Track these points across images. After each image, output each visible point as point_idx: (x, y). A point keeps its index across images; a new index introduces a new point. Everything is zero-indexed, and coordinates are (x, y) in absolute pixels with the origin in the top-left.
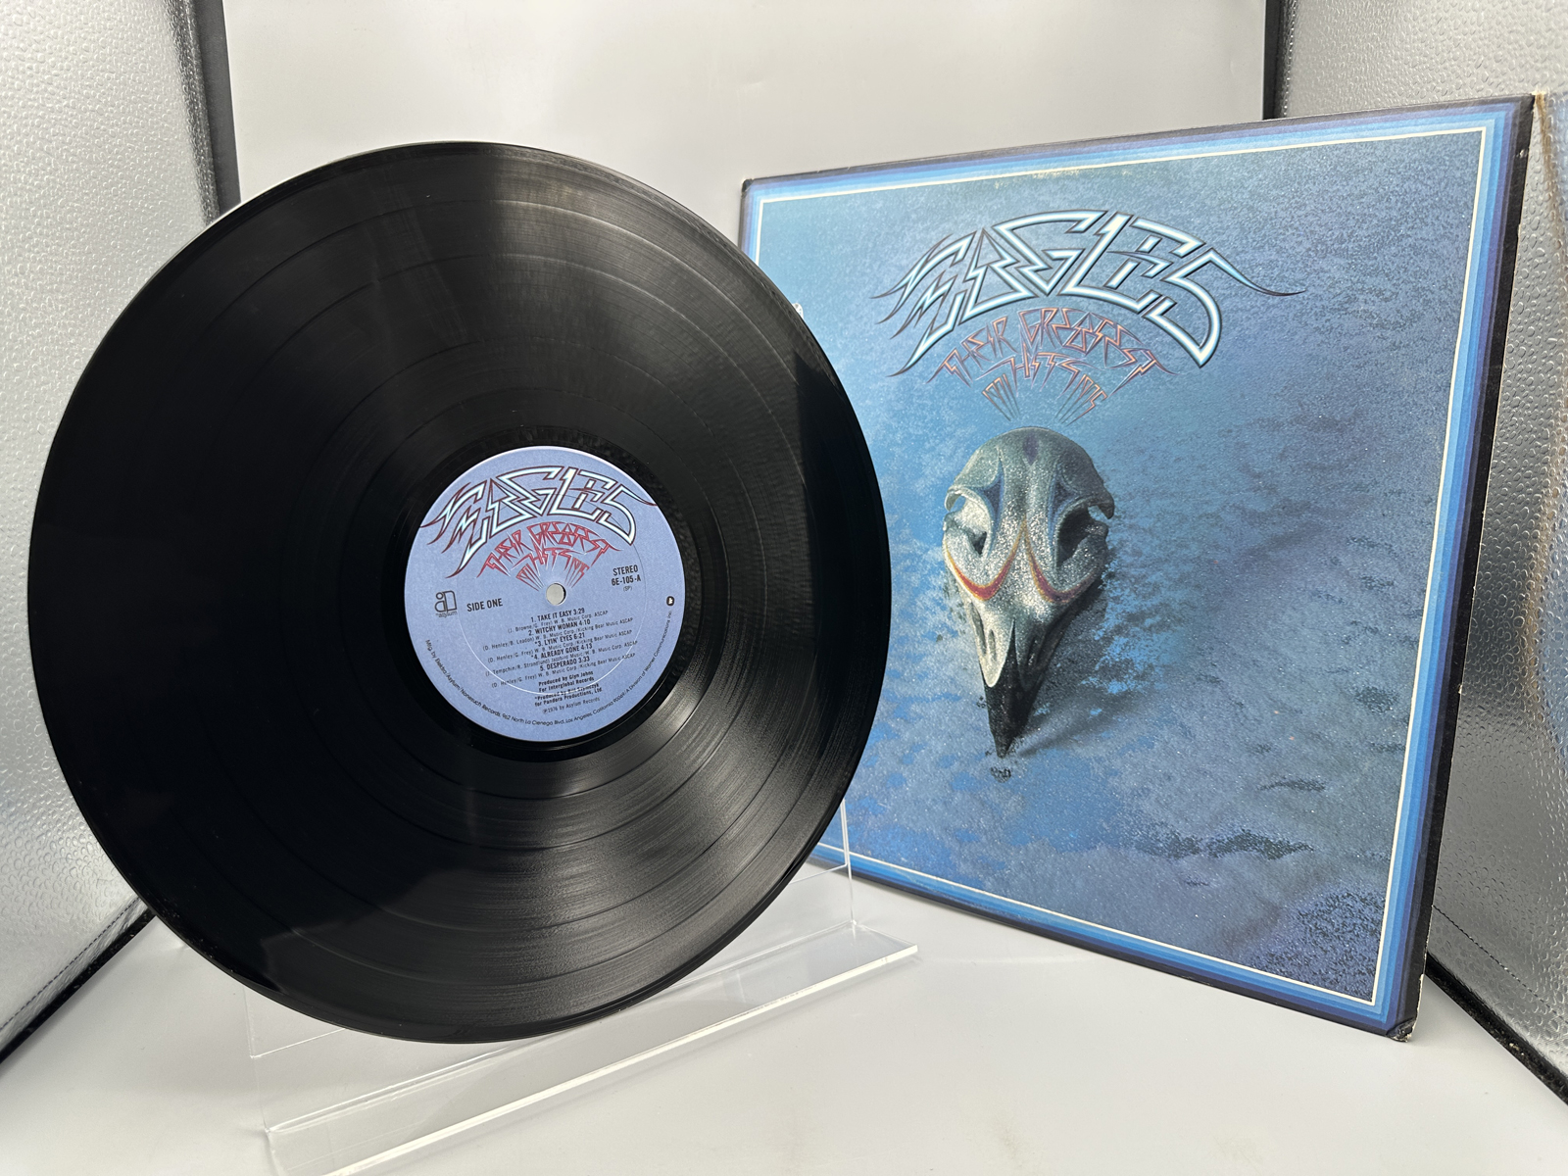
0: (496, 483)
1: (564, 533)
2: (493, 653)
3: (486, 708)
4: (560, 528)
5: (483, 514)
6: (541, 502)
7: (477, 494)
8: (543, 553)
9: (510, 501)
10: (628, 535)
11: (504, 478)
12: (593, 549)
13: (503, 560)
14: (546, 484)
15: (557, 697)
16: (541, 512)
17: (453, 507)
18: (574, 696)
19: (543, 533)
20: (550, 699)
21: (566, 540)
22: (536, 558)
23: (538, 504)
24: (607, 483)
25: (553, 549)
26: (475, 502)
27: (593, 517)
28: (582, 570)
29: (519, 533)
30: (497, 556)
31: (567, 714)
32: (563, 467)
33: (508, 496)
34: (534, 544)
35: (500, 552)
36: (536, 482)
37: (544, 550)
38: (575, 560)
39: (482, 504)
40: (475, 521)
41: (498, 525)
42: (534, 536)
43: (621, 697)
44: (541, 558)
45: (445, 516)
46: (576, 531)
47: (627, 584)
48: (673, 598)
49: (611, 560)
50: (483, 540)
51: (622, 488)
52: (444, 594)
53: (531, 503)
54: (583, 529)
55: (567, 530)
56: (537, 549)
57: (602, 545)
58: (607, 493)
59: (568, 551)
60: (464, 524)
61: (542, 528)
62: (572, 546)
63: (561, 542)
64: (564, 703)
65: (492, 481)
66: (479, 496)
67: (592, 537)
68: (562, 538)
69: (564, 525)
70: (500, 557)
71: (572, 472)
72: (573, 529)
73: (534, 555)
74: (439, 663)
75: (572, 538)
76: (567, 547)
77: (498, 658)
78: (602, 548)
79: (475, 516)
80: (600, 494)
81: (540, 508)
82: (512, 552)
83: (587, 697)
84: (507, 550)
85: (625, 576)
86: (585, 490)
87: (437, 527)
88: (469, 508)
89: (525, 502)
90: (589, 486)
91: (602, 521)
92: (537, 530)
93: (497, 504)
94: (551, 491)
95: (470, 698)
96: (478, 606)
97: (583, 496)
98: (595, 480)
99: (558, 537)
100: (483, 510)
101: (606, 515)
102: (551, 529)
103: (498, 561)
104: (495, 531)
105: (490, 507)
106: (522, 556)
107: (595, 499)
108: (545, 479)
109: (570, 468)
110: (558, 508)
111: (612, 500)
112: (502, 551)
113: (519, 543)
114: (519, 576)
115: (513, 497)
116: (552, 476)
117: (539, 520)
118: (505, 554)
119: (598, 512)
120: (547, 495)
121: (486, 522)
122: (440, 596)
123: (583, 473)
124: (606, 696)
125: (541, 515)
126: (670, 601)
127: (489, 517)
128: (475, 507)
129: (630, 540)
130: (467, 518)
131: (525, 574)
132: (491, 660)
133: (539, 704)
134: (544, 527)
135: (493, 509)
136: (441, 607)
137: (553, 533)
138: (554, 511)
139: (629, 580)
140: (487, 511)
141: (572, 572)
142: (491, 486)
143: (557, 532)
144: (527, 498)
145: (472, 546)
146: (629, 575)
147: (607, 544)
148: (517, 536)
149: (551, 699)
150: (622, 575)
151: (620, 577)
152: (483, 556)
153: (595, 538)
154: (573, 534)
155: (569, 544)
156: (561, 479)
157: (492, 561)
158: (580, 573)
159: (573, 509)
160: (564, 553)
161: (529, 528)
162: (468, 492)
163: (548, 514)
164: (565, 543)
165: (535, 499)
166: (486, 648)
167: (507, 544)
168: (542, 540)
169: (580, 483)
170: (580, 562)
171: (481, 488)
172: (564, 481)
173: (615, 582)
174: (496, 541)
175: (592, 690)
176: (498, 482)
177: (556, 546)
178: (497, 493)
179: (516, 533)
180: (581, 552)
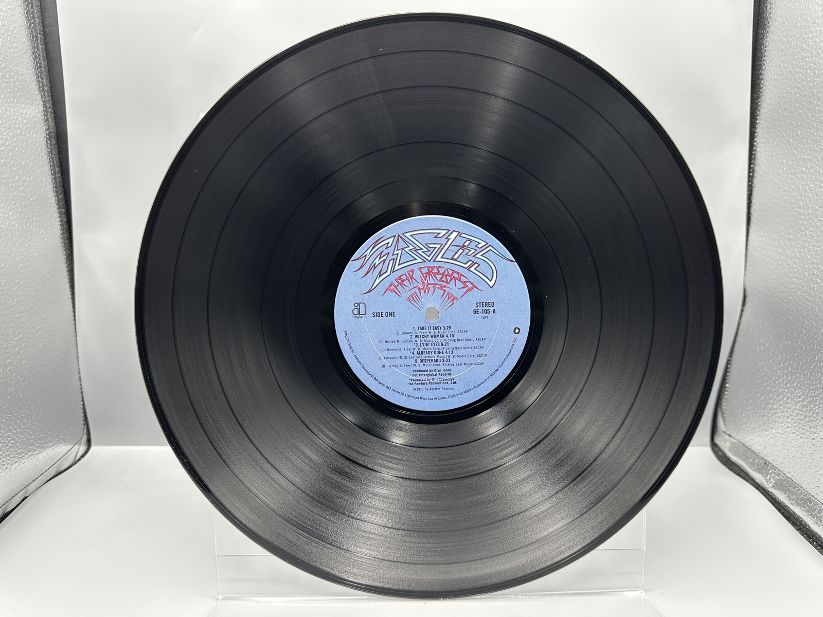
0: (401, 237)
1: (443, 275)
2: (385, 346)
3: (376, 380)
4: (442, 270)
5: (390, 257)
6: (430, 252)
7: (388, 243)
8: (427, 286)
9: (409, 250)
10: (490, 281)
11: (407, 235)
12: (463, 288)
13: (399, 288)
14: (436, 240)
15: (424, 382)
16: (429, 259)
17: (372, 250)
18: (435, 383)
19: (429, 273)
20: (418, 382)
21: (444, 279)
22: (422, 289)
23: (428, 253)
24: (479, 243)
25: (434, 285)
26: (386, 248)
27: (466, 266)
28: (453, 300)
29: (412, 271)
30: (396, 284)
31: (429, 394)
32: (449, 230)
33: (408, 247)
34: (422, 280)
35: (398, 282)
36: (429, 239)
37: (428, 284)
38: (449, 293)
39: (391, 250)
40: (384, 261)
41: (399, 264)
42: (422, 274)
43: (470, 390)
44: (426, 289)
45: (366, 256)
46: (452, 274)
47: (484, 315)
48: (519, 329)
49: (475, 297)
50: (388, 273)
51: (490, 248)
52: (359, 304)
53: (423, 252)
54: (458, 273)
55: (446, 273)
56: (423, 283)
57: (470, 286)
58: (479, 250)
59: (445, 286)
60: (377, 261)
61: (428, 269)
62: (448, 283)
63: (441, 280)
64: (428, 386)
65: (399, 236)
66: (390, 245)
67: (463, 279)
68: (442, 278)
69: (444, 269)
70: (398, 285)
71: (455, 234)
72: (450, 272)
73: (421, 287)
74: (350, 346)
75: (449, 278)
76: (444, 284)
77: (388, 350)
78: (470, 287)
79: (385, 258)
80: (473, 251)
81: (429, 256)
82: (406, 283)
83: (445, 386)
84: (403, 281)
85: (484, 308)
86: (463, 247)
87: (360, 262)
88: (382, 252)
89: (419, 252)
90: (466, 244)
91: (472, 269)
92: (425, 271)
93: (400, 251)
94: (439, 246)
95: (367, 371)
96: (379, 315)
97: (461, 251)
98: (471, 241)
99: (439, 277)
100: (391, 254)
101: (476, 265)
102: (435, 271)
103: (396, 287)
104: (396, 268)
105: (396, 252)
106: (412, 286)
107: (469, 254)
108: (435, 237)
109: (454, 231)
110: (442, 257)
111: (482, 255)
112: (400, 281)
113: (412, 278)
114: (409, 299)
115: (412, 247)
116: (440, 236)
117: (427, 264)
118: (401, 284)
119: (470, 262)
120: (435, 248)
121: (391, 262)
122: (356, 305)
123: (463, 235)
124: (459, 388)
125: (429, 261)
126: (517, 331)
127: (394, 259)
128: (386, 252)
129: (491, 284)
130: (380, 258)
131: (413, 299)
132: (383, 350)
133: (411, 384)
134: (430, 269)
135: (398, 254)
136: (356, 312)
137: (436, 273)
138: (439, 259)
139: (487, 311)
140: (393, 255)
141: (445, 301)
142: (398, 239)
143: (439, 273)
144: (422, 249)
145: (380, 276)
146: (487, 308)
147: (474, 285)
148: (411, 273)
149: (420, 382)
150: (482, 308)
151: (480, 309)
152: (387, 284)
153: (465, 280)
154: (450, 276)
155: (446, 282)
156: (446, 238)
157: (392, 287)
158: (451, 303)
159: (452, 259)
160: (441, 288)
161: (420, 269)
162: (382, 241)
163: (434, 261)
164: (444, 281)
165: (426, 250)
166: (381, 342)
167: (404, 277)
168: (428, 278)
169: (460, 241)
170: (452, 295)
171: (391, 240)
172: (449, 239)
173: (476, 312)
174: (397, 274)
175: (449, 382)
176: (403, 237)
177: (437, 282)
178: (402, 244)
179: (410, 271)
180: (454, 288)
